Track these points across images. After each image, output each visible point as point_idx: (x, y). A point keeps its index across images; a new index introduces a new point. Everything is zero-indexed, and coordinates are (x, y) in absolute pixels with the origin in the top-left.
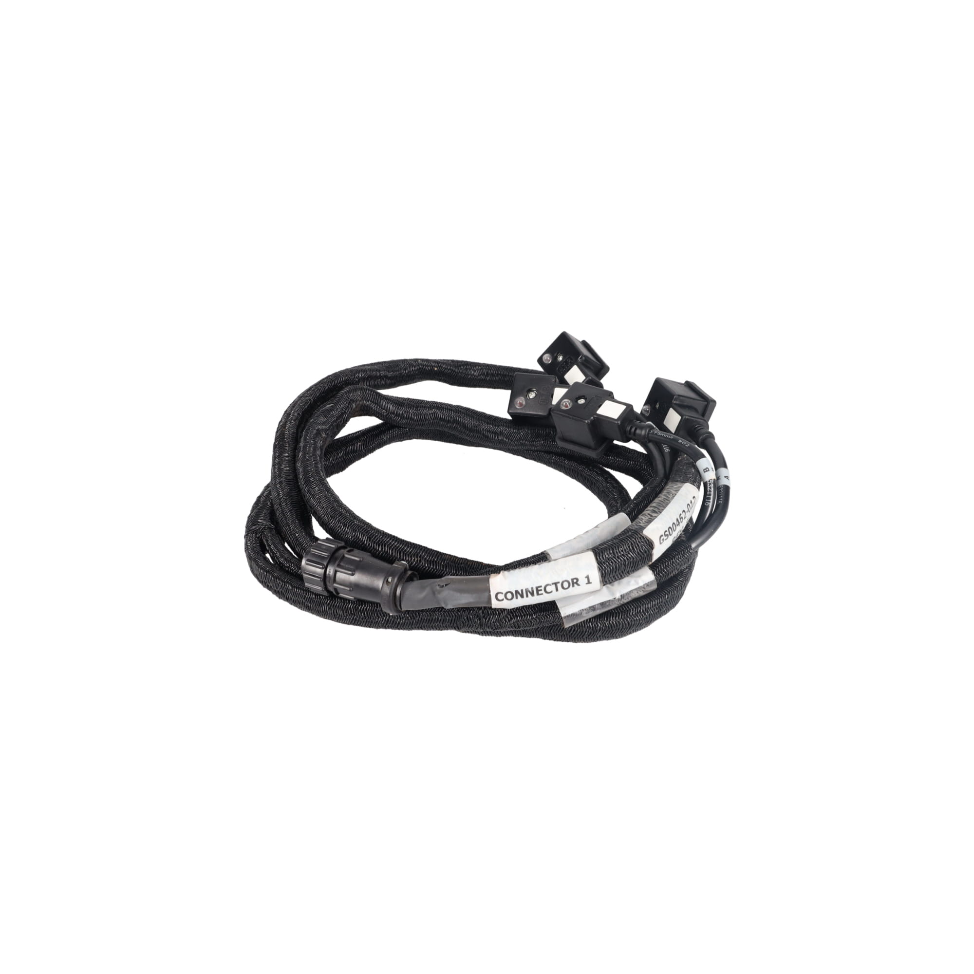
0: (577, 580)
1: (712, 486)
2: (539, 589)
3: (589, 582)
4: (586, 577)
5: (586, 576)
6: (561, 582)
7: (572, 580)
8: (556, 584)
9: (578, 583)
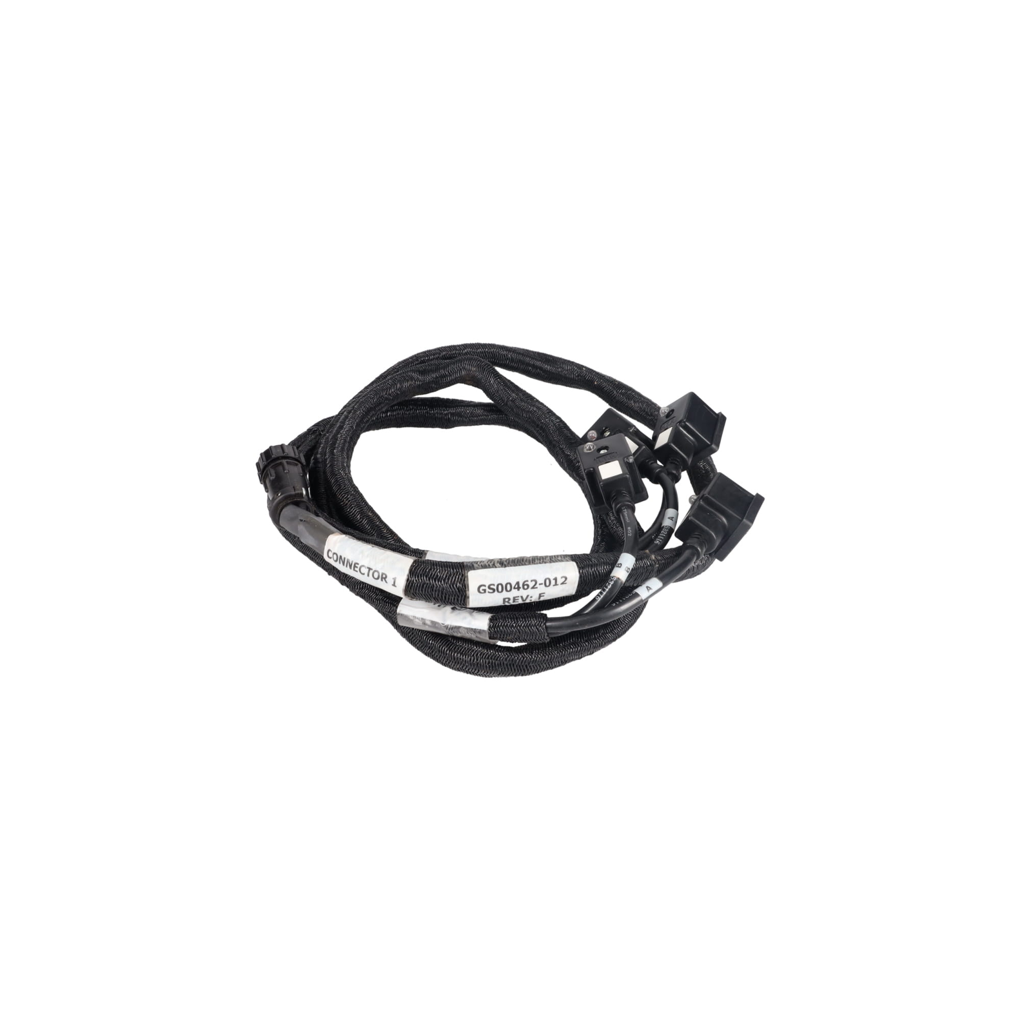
0: (386, 577)
1: (612, 583)
2: (356, 565)
3: (394, 585)
4: (393, 579)
5: (394, 577)
6: (374, 570)
7: (383, 574)
8: (370, 569)
9: (387, 579)
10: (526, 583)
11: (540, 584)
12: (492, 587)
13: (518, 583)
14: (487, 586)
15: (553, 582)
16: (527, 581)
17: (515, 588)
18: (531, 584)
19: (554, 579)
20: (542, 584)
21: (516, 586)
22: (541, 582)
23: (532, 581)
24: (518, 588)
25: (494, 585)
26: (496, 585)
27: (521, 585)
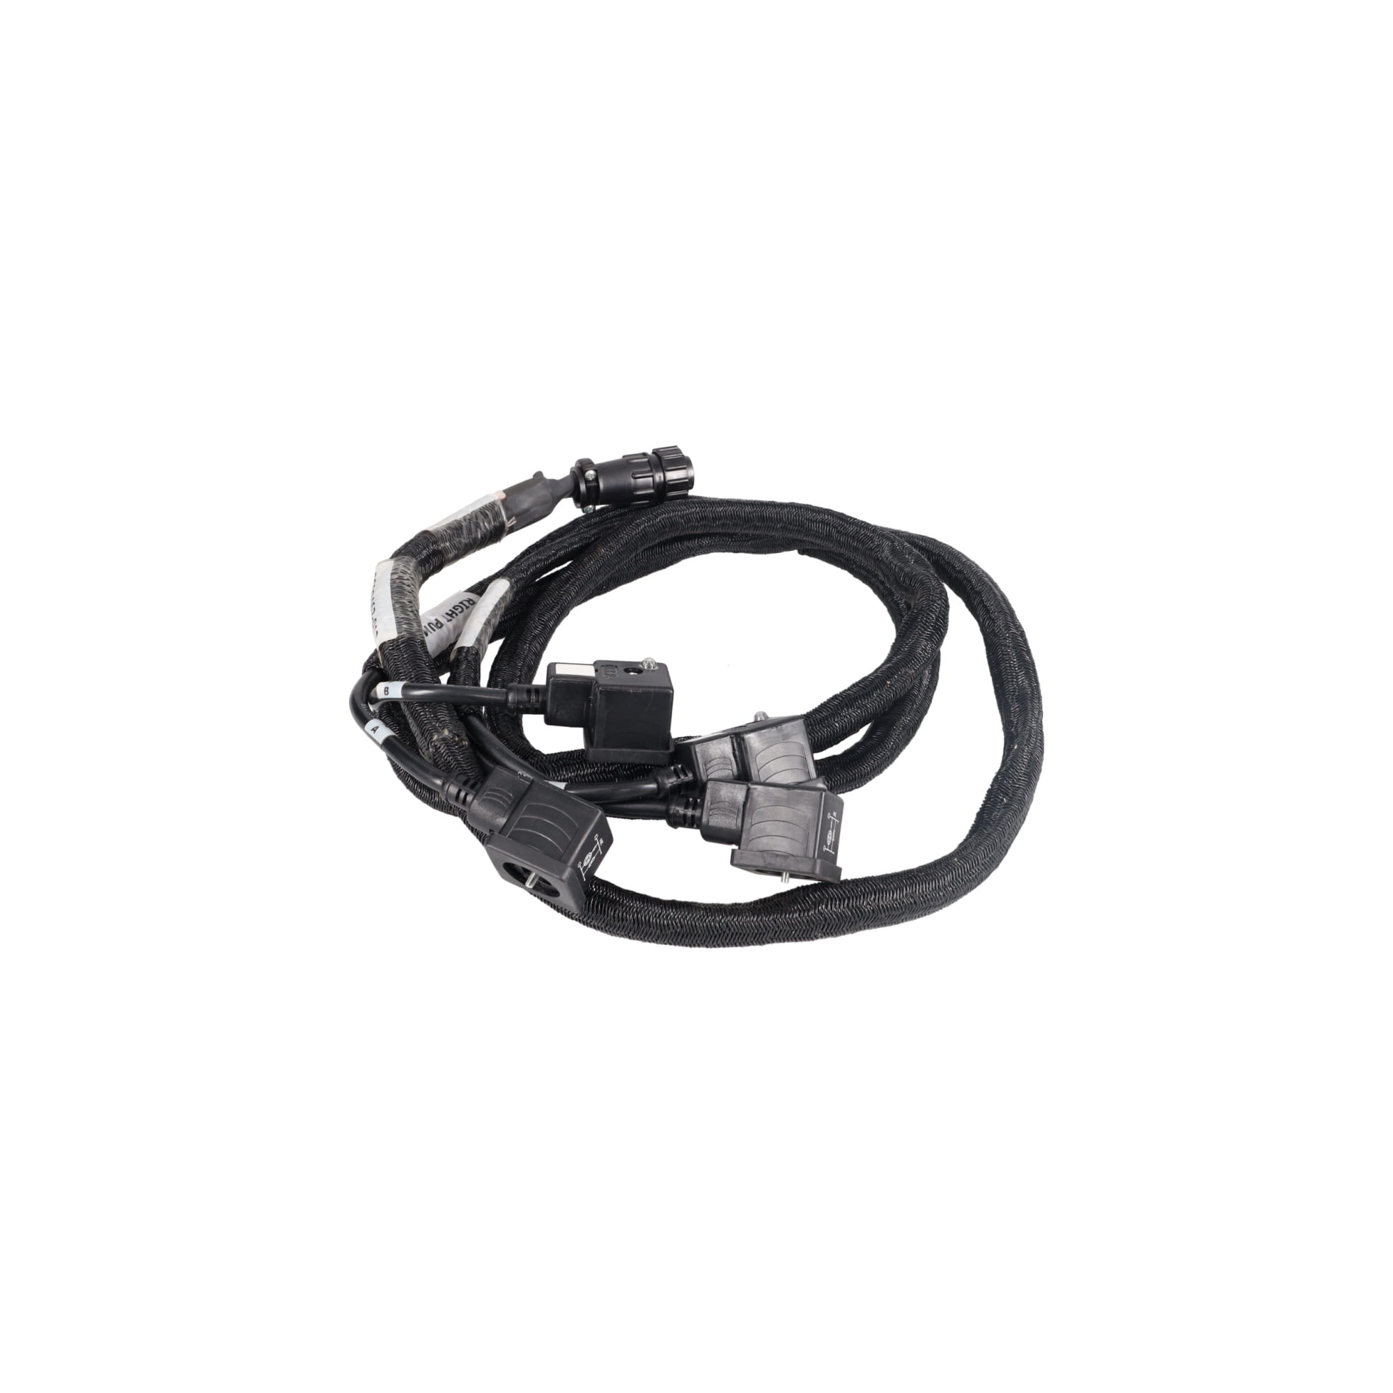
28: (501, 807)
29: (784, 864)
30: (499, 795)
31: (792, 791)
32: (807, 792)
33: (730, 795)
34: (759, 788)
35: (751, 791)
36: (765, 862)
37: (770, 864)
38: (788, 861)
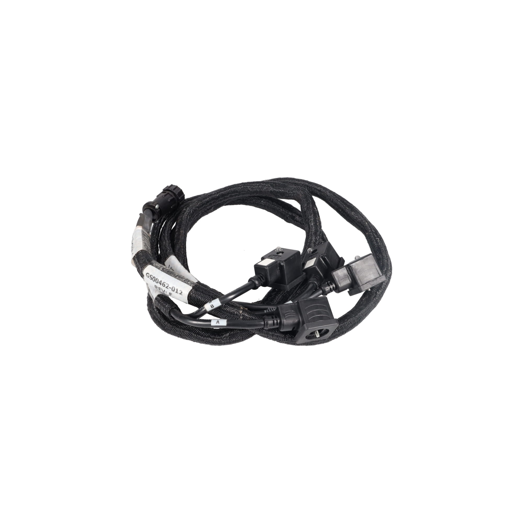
10: (164, 283)
11: (170, 288)
12: (151, 276)
13: (161, 281)
14: (150, 275)
15: (176, 291)
16: (165, 283)
17: (159, 283)
18: (166, 286)
19: (176, 289)
20: (171, 288)
21: (160, 282)
22: (170, 287)
23: (167, 284)
24: (161, 284)
25: (152, 276)
26: (153, 277)
27: (162, 283)
28: (294, 317)
29: (377, 282)
30: (289, 314)
31: (363, 259)
32: (368, 257)
33: (342, 273)
34: (353, 264)
35: (352, 267)
36: (371, 285)
37: (373, 285)
38: (377, 280)
